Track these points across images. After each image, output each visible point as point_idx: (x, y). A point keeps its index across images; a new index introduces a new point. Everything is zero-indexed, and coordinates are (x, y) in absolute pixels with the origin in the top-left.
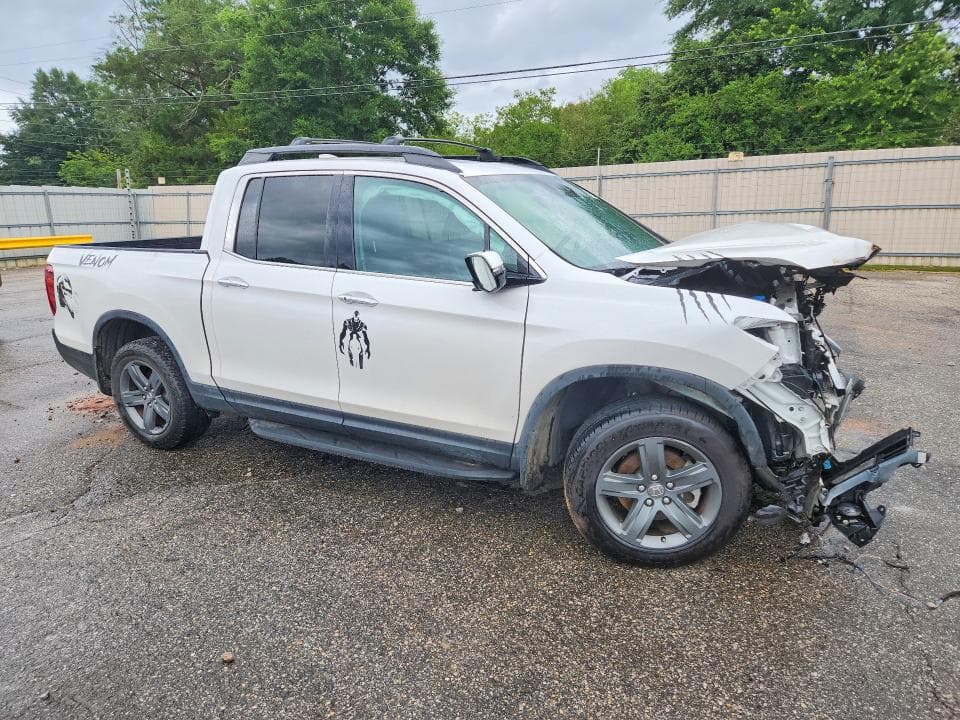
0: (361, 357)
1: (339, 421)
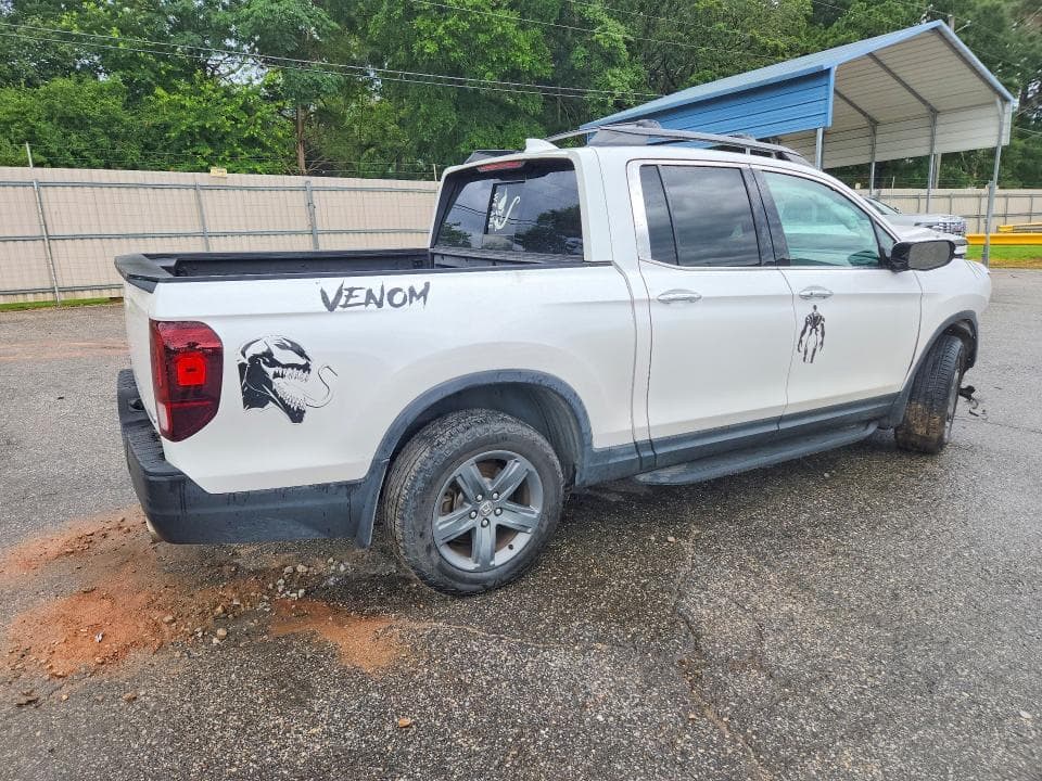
0: (815, 350)
1: (774, 428)
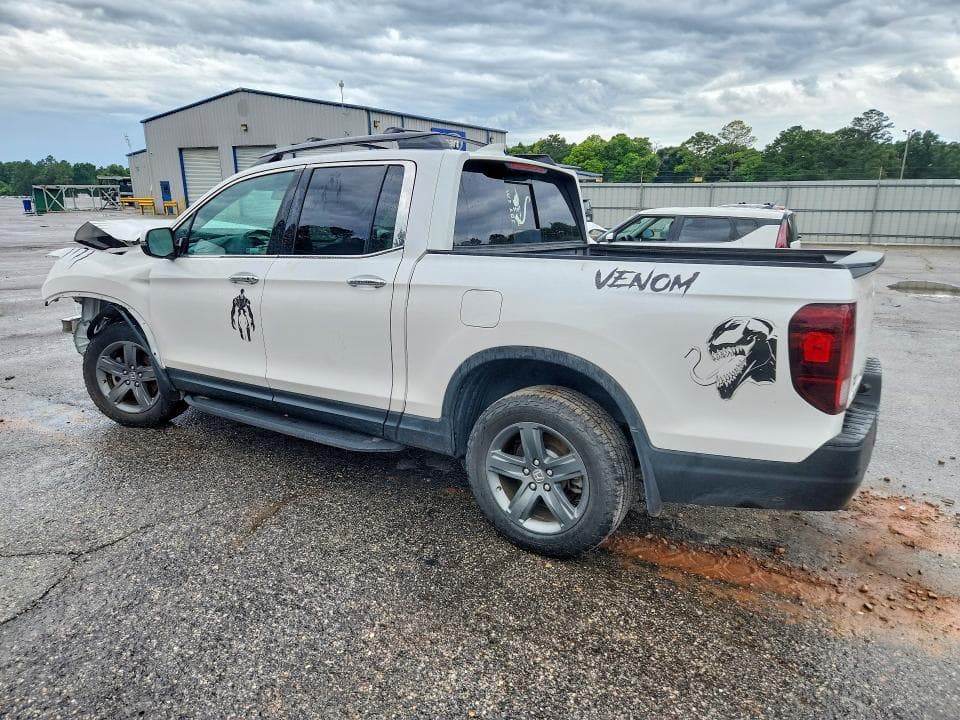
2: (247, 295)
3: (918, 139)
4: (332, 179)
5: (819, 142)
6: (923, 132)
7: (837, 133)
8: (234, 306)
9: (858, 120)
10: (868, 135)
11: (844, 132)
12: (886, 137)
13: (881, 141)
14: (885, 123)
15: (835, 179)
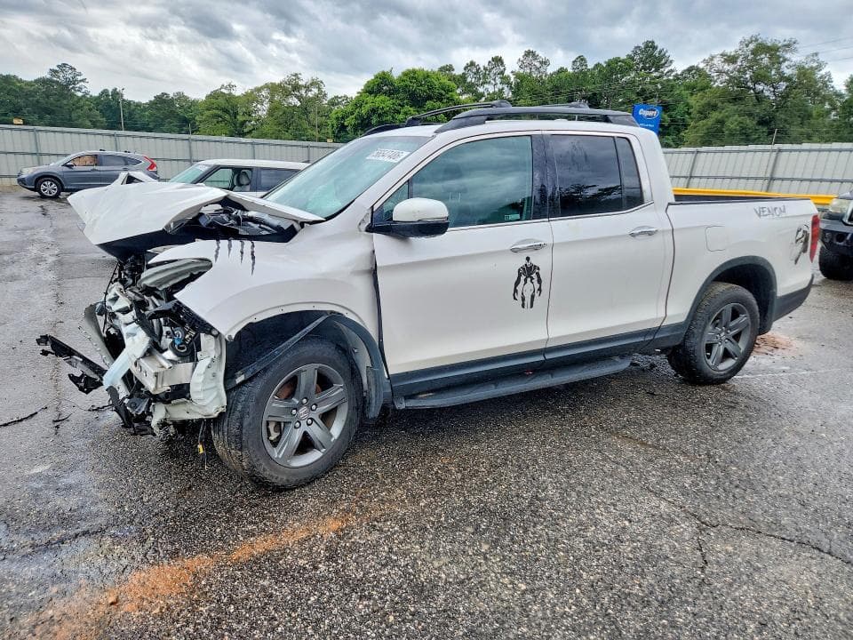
2: (534, 261)
3: (108, 95)
4: (574, 146)
5: (21, 88)
6: (110, 90)
7: (36, 81)
8: (520, 275)
9: (54, 72)
10: (67, 86)
11: (43, 81)
12: (83, 91)
13: (79, 94)
14: (79, 78)
15: (47, 125)
